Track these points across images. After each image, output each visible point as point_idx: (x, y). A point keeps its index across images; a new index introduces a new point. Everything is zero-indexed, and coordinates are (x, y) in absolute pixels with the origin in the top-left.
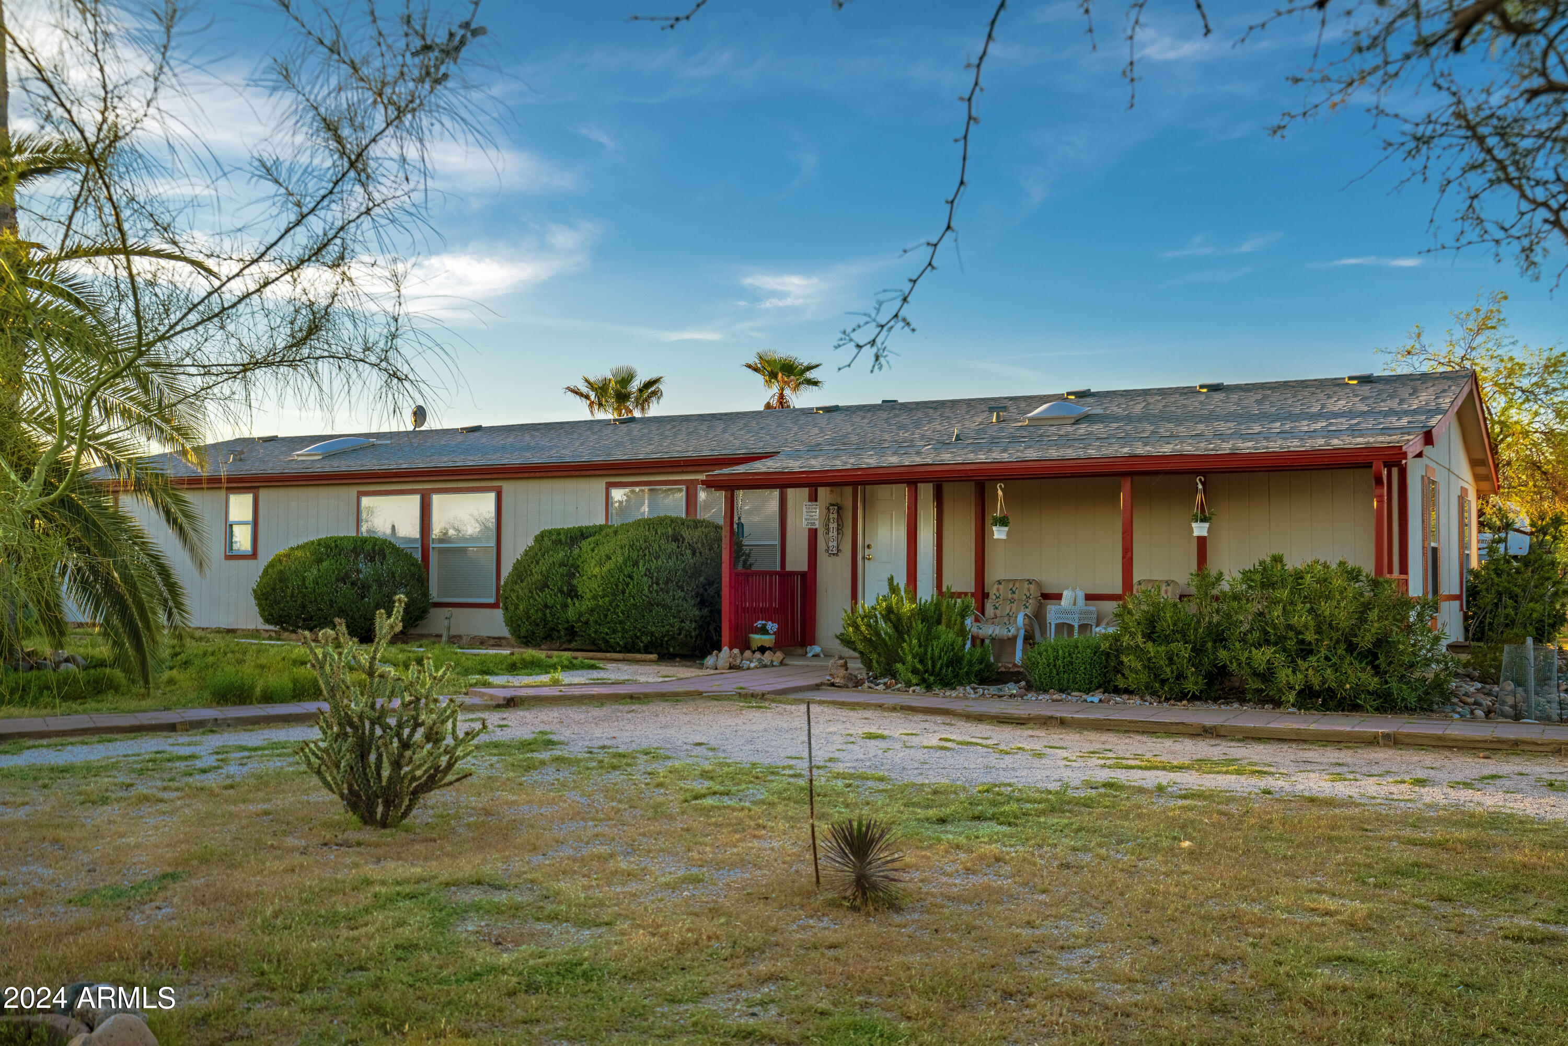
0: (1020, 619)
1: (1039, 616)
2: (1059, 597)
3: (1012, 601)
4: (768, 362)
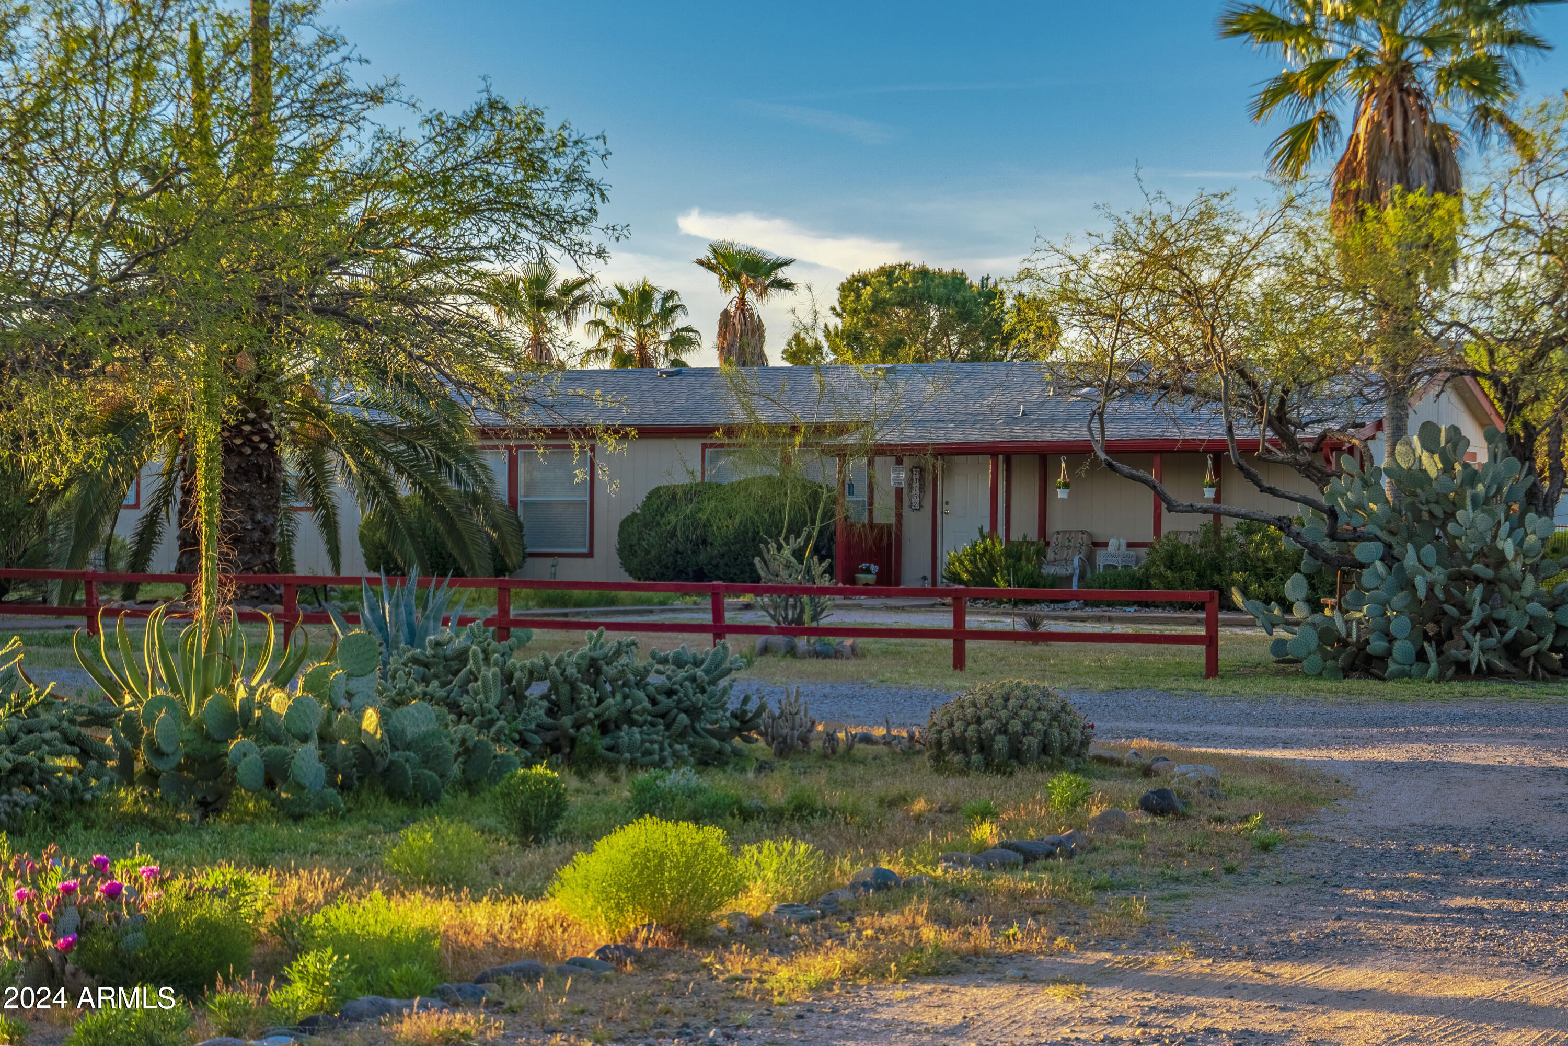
0: (1076, 561)
1: (1090, 560)
2: (1106, 545)
3: (1069, 548)
4: (724, 257)
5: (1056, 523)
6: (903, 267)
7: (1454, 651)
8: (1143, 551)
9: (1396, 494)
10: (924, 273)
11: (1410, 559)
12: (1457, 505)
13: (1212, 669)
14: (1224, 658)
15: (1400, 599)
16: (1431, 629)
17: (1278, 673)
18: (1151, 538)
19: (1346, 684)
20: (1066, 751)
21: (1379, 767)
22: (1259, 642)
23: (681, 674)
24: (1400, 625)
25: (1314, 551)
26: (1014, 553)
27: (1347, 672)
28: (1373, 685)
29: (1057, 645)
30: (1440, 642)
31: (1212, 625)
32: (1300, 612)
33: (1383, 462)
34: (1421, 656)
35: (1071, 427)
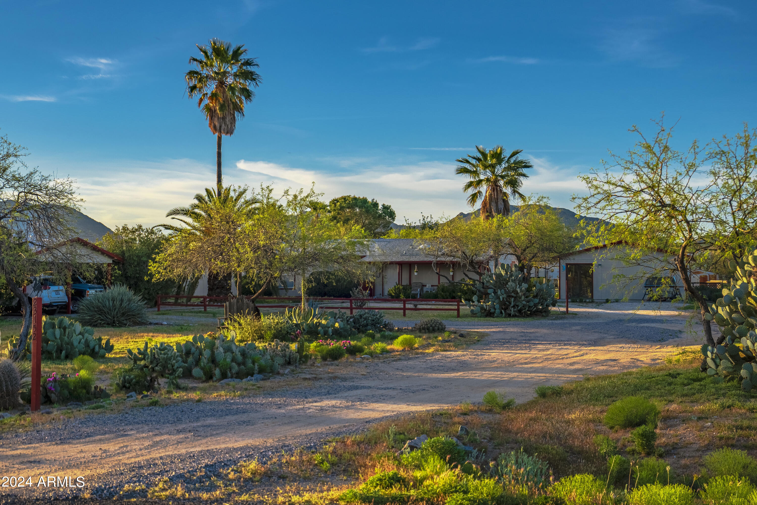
0: (419, 290)
2: (426, 286)
3: (417, 287)
5: (413, 281)
6: (349, 196)
7: (508, 312)
8: (436, 287)
9: (496, 278)
10: (355, 199)
11: (499, 292)
12: (509, 281)
13: (458, 316)
14: (461, 313)
15: (497, 301)
16: (503, 307)
17: (472, 317)
18: (437, 284)
19: (486, 318)
20: (442, 329)
21: (494, 332)
22: (467, 309)
23: (375, 317)
24: (497, 306)
25: (479, 291)
26: (405, 288)
27: (486, 316)
28: (492, 319)
29: (421, 311)
30: (505, 310)
31: (458, 306)
32: (476, 303)
33: (493, 272)
34: (501, 313)
35: (418, 257)
